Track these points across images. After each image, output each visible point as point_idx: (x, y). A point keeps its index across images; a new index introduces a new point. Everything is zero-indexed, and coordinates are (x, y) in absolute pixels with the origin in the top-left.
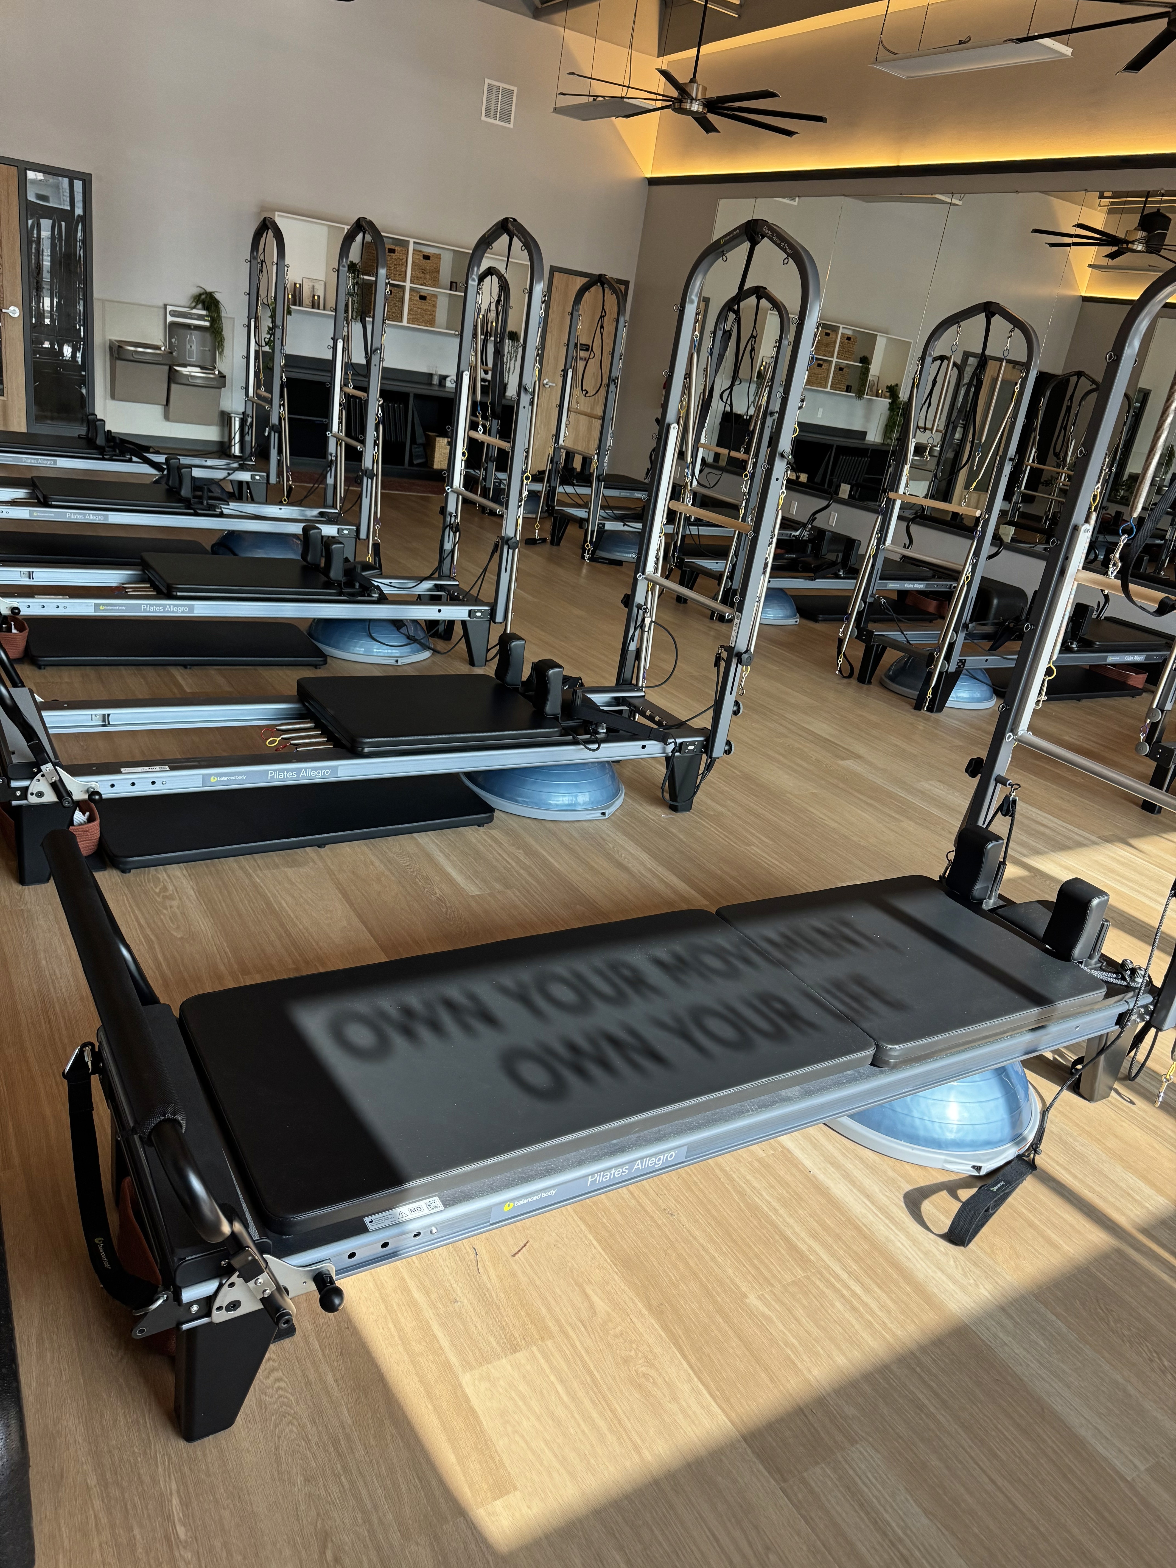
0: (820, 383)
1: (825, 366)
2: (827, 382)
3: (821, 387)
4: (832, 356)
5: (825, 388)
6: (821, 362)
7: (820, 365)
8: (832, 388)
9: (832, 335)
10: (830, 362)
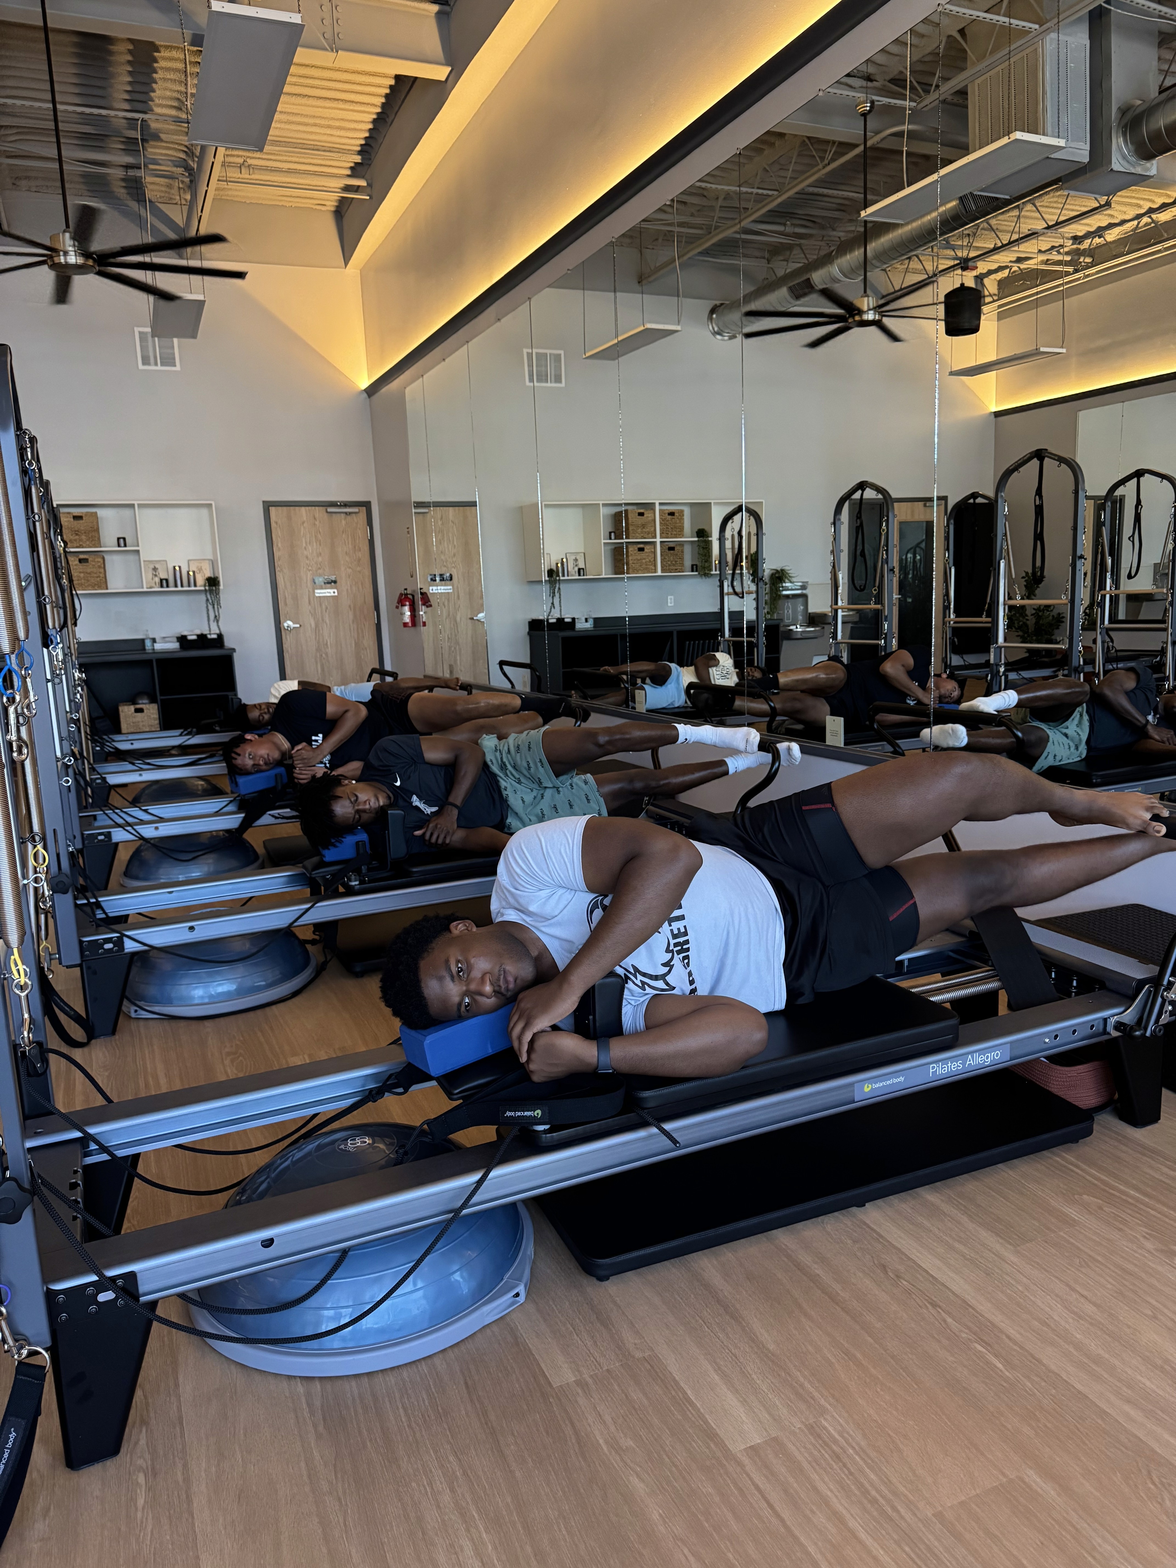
0: (646, 569)
1: (647, 548)
2: (655, 566)
3: (649, 572)
4: (655, 537)
5: (655, 572)
6: (642, 546)
7: (641, 550)
8: (663, 571)
9: (648, 514)
10: (654, 543)
